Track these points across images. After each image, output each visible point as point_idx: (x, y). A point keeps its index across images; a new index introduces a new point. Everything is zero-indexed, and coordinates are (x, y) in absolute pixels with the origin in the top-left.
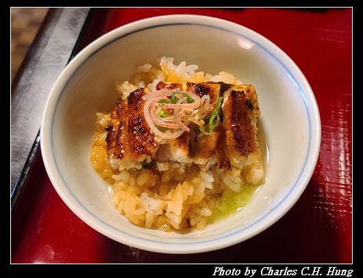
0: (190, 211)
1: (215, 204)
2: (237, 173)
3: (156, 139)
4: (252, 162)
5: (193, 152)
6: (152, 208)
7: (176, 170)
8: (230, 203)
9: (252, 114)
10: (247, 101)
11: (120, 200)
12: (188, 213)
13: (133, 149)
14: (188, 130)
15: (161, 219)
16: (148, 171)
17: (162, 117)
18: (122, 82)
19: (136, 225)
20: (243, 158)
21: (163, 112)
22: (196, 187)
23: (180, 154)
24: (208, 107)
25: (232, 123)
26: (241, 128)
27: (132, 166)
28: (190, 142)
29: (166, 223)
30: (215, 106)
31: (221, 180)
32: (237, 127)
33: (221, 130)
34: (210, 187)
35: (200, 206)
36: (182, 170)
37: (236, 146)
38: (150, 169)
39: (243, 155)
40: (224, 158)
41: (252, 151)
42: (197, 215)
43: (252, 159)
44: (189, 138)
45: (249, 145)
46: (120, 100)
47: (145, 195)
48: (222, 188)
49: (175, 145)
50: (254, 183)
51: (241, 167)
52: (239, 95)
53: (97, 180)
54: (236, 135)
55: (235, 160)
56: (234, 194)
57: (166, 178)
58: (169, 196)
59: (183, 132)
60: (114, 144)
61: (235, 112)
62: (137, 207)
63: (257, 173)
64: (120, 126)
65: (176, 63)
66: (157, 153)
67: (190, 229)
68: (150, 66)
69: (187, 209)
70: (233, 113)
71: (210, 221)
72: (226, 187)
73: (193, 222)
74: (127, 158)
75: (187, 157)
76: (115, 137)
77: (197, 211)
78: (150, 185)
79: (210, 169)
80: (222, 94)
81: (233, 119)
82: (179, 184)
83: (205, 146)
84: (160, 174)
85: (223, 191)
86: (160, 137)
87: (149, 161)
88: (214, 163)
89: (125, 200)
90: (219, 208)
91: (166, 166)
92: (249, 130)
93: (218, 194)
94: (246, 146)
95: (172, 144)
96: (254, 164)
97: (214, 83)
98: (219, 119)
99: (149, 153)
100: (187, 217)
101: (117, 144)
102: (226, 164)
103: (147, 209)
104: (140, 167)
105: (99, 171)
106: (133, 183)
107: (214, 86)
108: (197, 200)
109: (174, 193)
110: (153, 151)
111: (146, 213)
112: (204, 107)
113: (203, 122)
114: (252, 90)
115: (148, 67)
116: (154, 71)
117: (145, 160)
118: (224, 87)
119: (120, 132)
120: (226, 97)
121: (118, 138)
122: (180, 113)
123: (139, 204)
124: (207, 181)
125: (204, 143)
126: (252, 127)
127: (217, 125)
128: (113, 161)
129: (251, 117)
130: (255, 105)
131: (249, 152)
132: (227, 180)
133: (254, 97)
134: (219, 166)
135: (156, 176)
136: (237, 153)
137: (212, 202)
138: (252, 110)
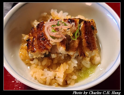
0: (67, 77)
1: (79, 74)
2: (88, 59)
3: (50, 42)
4: (95, 54)
5: (68, 49)
6: (49, 75)
7: (60, 57)
8: (85, 73)
9: (94, 32)
10: (92, 26)
11: (34, 72)
12: (66, 78)
13: (40, 48)
14: (66, 38)
15: (53, 81)
16: (47, 58)
17: (53, 32)
18: (34, 21)
19: (42, 83)
20: (90, 52)
21: (54, 30)
22: (69, 65)
23: (62, 49)
24: (74, 28)
25: (85, 35)
26: (89, 38)
27: (39, 56)
28: (66, 44)
29: (56, 82)
30: (77, 28)
31: (81, 63)
32: (88, 37)
33: (80, 39)
34: (76, 65)
35: (71, 75)
36: (63, 58)
37: (87, 46)
38: (47, 57)
39: (91, 50)
40: (82, 51)
41: (95, 49)
42: (70, 79)
43: (95, 52)
44: (66, 42)
45: (93, 46)
46: (33, 28)
47: (46, 70)
48: (81, 66)
49: (60, 45)
50: (96, 64)
51: (90, 56)
52: (88, 23)
53: (23, 64)
54: (87, 41)
55: (87, 53)
56: (87, 69)
57: (56, 62)
58: (57, 70)
59: (63, 39)
60: (31, 46)
61: (86, 30)
62: (42, 75)
63: (97, 59)
64: (33, 38)
65: (58, 12)
66: (51, 49)
67: (67, 85)
68: (46, 14)
69: (66, 76)
70: (86, 31)
71: (76, 81)
72: (83, 66)
73: (68, 82)
74: (37, 52)
75: (65, 51)
76: (31, 43)
77: (70, 77)
78: (48, 65)
79: (75, 58)
80: (80, 23)
81: (86, 34)
82: (62, 64)
83: (73, 46)
84: (53, 60)
85: (82, 68)
86: (53, 42)
87: (47, 53)
88: (77, 55)
89: (36, 72)
90: (81, 75)
91: (56, 55)
92: (93, 39)
93: (79, 69)
94: (92, 47)
95: (58, 44)
96: (95, 55)
97: (76, 19)
98: (79, 33)
99: (47, 49)
100: (66, 80)
101: (32, 46)
102: (83, 55)
103: (47, 76)
104: (43, 56)
105: (24, 60)
106: (40, 64)
107: (76, 20)
108: (70, 71)
109: (59, 69)
110: (49, 48)
111: (46, 78)
112: (72, 28)
113: (72, 35)
114: (93, 21)
115: (45, 14)
116: (48, 16)
117: (46, 53)
118: (81, 21)
119: (33, 41)
120: (82, 25)
121: (32, 44)
122: (62, 30)
123: (43, 74)
124: (74, 63)
125: (73, 45)
126: (94, 38)
127: (78, 36)
128: (30, 55)
129: (93, 33)
130: (95, 28)
131: (93, 49)
132: (83, 63)
133: (95, 25)
134: (80, 55)
135: (51, 60)
136: (88, 50)
137: (77, 73)
138: (94, 30)
